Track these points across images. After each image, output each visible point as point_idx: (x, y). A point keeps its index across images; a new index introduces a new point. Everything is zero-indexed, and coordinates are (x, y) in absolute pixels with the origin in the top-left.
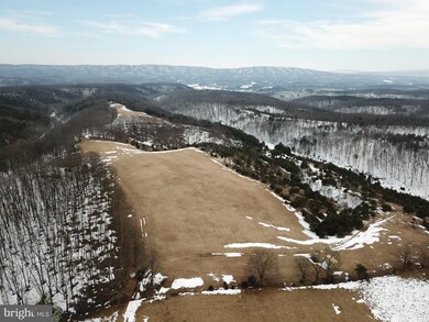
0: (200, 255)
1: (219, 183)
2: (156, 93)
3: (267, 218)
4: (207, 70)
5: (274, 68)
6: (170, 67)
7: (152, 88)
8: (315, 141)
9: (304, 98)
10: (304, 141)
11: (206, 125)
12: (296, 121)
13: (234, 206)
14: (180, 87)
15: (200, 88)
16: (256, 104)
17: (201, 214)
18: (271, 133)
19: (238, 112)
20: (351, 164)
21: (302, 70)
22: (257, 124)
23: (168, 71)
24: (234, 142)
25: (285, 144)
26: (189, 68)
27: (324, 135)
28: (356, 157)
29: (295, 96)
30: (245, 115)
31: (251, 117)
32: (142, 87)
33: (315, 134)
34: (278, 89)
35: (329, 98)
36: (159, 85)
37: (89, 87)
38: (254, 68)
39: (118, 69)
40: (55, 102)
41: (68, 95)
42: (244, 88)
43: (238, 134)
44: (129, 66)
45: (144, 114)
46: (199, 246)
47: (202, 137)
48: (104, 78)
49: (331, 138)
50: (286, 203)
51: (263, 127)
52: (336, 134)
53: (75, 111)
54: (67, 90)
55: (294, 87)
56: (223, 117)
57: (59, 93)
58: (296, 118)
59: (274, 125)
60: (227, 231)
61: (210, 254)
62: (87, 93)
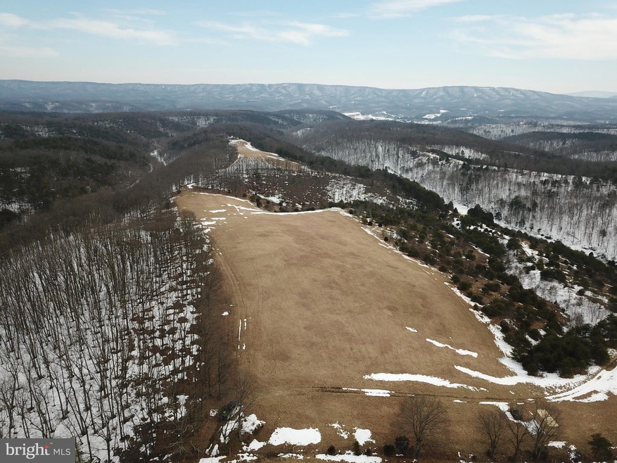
0: (323, 389)
1: (369, 269)
2: (297, 124)
3: (441, 333)
4: (375, 90)
5: (476, 89)
6: (320, 87)
7: (292, 118)
8: (535, 205)
9: (523, 136)
10: (516, 205)
11: (362, 174)
12: (506, 171)
13: (389, 308)
14: (332, 116)
15: (361, 118)
16: (443, 143)
17: (334, 317)
18: (465, 190)
19: (414, 154)
20: (594, 245)
21: (522, 92)
22: (443, 174)
23: (317, 92)
24: (404, 202)
25: (486, 207)
26: (347, 89)
27: (551, 195)
28: (603, 233)
29: (508, 131)
30: (425, 160)
31: (434, 162)
32: (278, 115)
33: (535, 193)
34: (481, 120)
35: (563, 137)
36: (302, 113)
37: (206, 115)
38: (445, 89)
39: (248, 89)
40: (159, 135)
41: (177, 126)
42: (429, 118)
43: (411, 189)
44: (263, 86)
45: (274, 156)
46: (323, 374)
47: (355, 193)
48: (228, 102)
49: (563, 201)
50: (476, 308)
51: (453, 179)
52: (571, 194)
53: (182, 148)
54: (176, 119)
55: (507, 119)
56: (390, 162)
57: (165, 123)
58: (505, 167)
59: (469, 176)
60: (372, 351)
61: (338, 389)
62: (202, 123)
